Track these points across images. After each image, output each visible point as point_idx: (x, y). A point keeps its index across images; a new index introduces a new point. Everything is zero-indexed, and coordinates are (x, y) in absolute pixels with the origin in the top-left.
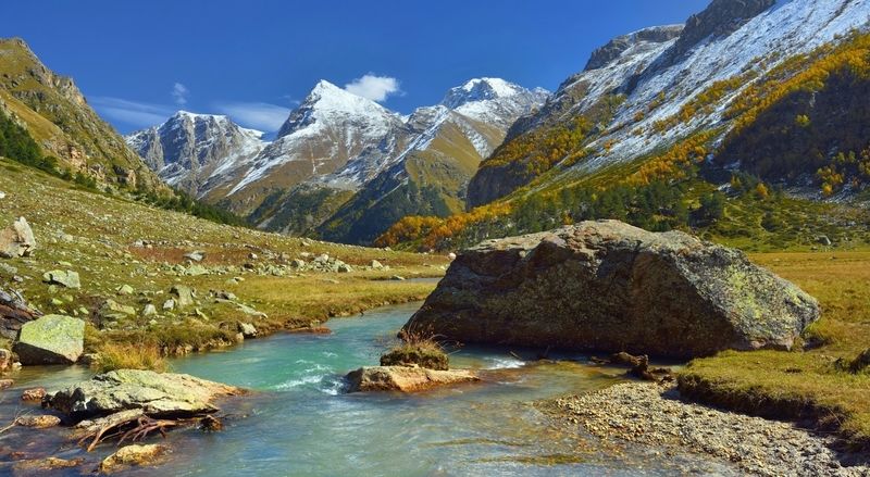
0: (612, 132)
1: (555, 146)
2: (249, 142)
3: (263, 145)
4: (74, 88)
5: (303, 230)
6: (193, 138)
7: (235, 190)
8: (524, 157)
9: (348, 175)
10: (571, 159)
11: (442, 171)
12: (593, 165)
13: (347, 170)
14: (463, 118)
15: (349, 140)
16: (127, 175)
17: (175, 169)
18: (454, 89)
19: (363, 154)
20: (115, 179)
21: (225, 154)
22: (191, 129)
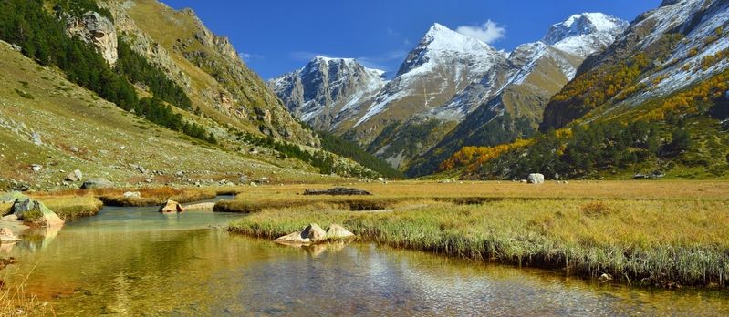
0: (666, 67)
1: (612, 82)
2: (373, 80)
3: (384, 83)
4: (228, 45)
5: (414, 155)
6: (326, 79)
7: (360, 122)
8: (583, 93)
9: (454, 107)
10: (623, 94)
11: (535, 103)
12: (639, 100)
13: (453, 103)
14: (560, 53)
15: (457, 76)
16: (264, 114)
17: (313, 105)
18: (555, 25)
19: (468, 88)
20: (255, 117)
21: (353, 92)
22: (325, 71)
